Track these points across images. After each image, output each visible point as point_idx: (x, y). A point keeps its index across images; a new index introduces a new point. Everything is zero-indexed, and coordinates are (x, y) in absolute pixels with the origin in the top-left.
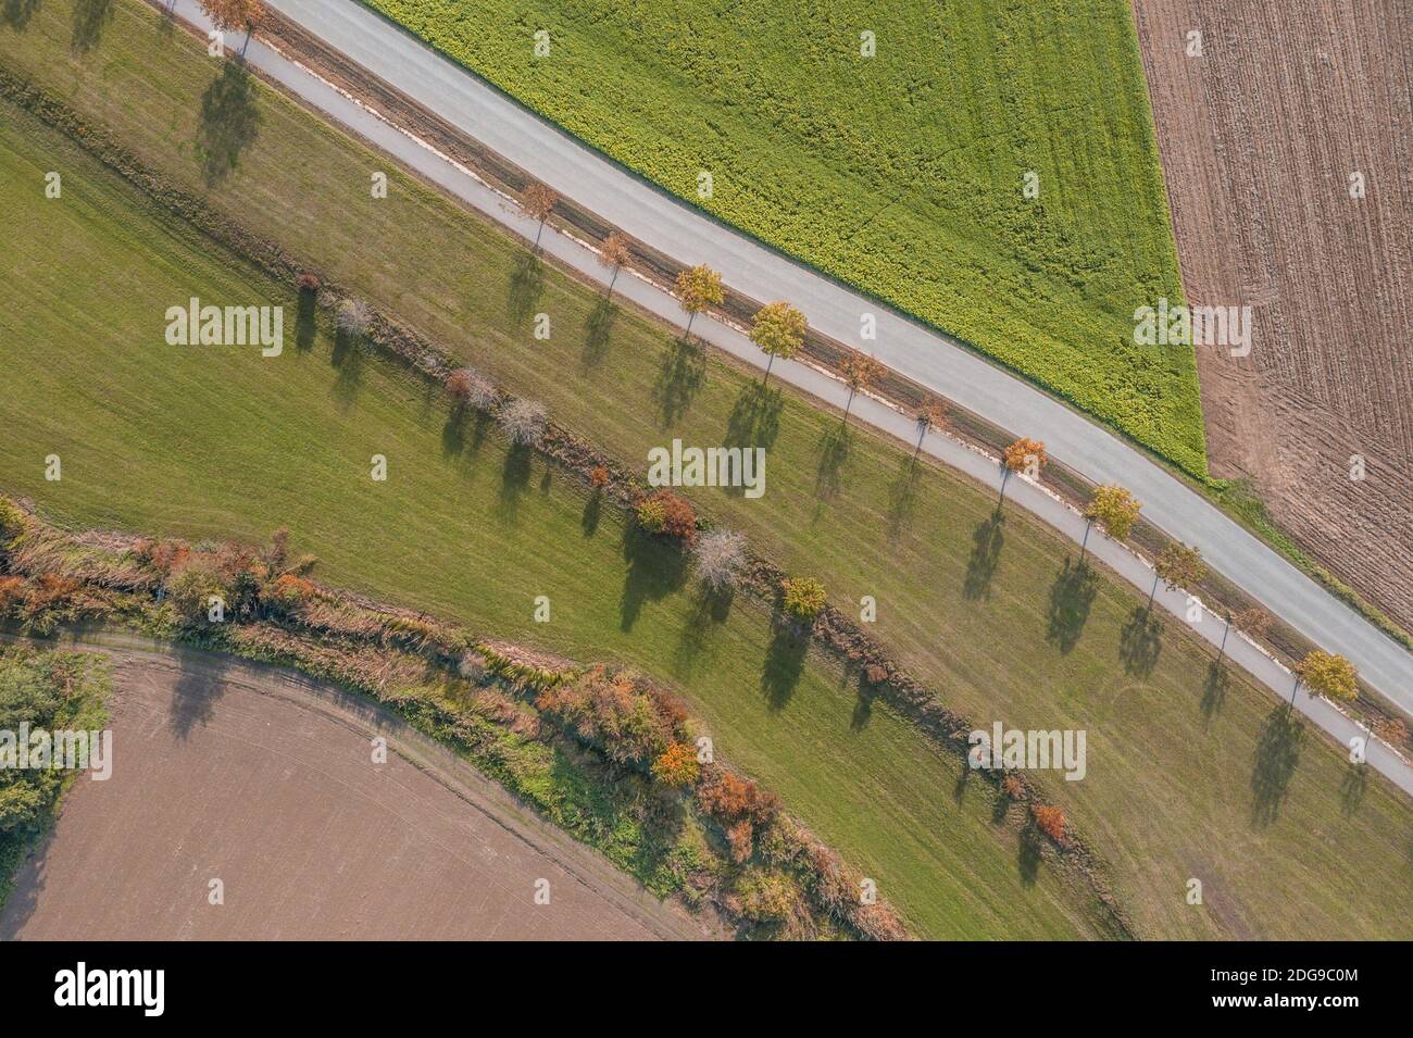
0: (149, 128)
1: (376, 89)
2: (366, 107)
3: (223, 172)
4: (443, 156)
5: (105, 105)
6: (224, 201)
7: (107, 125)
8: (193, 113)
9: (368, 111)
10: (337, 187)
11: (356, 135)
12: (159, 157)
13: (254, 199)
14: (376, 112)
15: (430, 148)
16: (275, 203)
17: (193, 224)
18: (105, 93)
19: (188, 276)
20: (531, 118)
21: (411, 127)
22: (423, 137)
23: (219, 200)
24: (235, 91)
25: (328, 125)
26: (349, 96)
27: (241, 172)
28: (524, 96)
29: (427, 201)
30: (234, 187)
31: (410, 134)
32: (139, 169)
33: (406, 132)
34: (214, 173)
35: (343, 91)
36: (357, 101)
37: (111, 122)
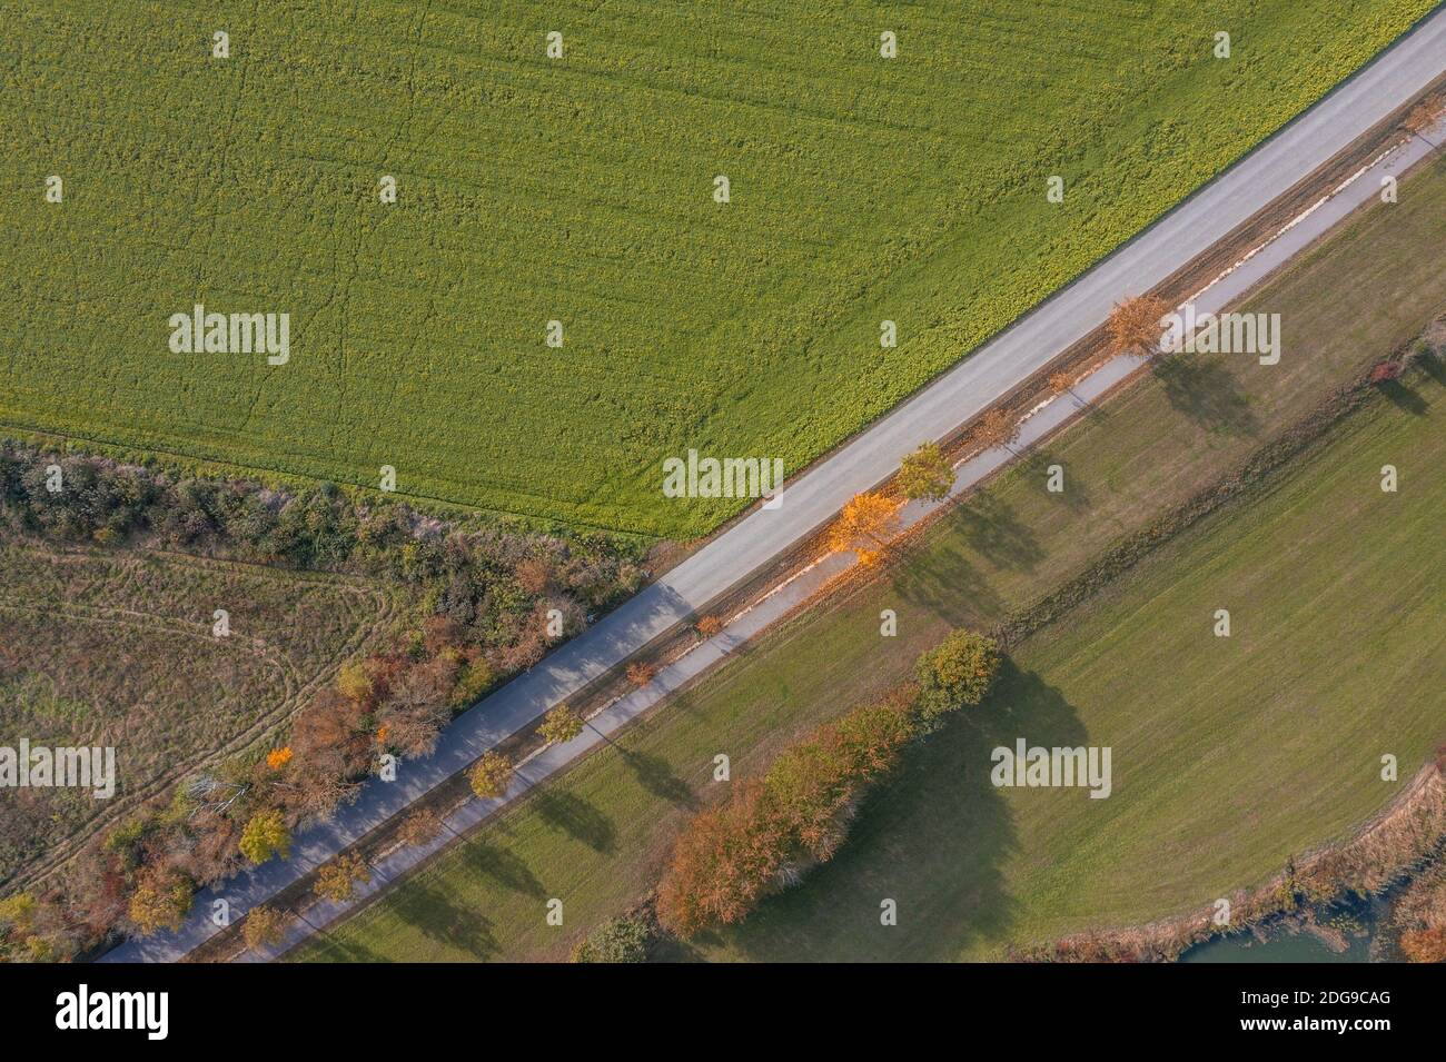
0: (1181, 469)
1: (1236, 242)
2: (1245, 258)
3: (1248, 417)
4: (1319, 204)
5: (1144, 501)
6: (1275, 425)
7: (1163, 507)
8: (1183, 424)
9: (1250, 258)
10: (1307, 314)
11: (1268, 277)
12: (1212, 471)
13: (1286, 395)
14: (1253, 252)
15: (1307, 212)
16: (1298, 378)
17: (1278, 465)
18: (1134, 498)
19: (1315, 492)
20: (1320, 107)
21: (1280, 224)
22: (1294, 216)
23: (1273, 428)
24: (1182, 375)
25: (1249, 299)
26: (1229, 270)
27: (1257, 398)
28: (1302, 106)
29: (1355, 234)
30: (1266, 409)
31: (1287, 227)
32: (1211, 493)
33: (1283, 230)
34: (1247, 426)
35: (1222, 274)
36: (1237, 264)
37: (1162, 501)
